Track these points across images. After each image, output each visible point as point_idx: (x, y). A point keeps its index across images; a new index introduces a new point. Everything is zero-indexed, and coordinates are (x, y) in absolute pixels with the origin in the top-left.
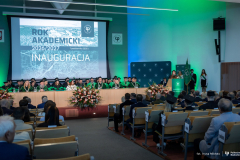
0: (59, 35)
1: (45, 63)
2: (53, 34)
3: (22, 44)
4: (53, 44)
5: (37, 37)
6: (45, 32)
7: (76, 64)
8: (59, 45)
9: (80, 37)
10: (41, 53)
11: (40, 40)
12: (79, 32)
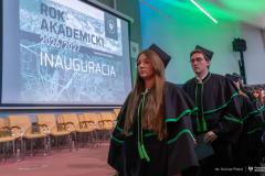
0: (79, 26)
1: (62, 71)
2: (71, 22)
3: (23, 27)
4: (72, 40)
5: (49, 19)
6: (60, 15)
7: (101, 80)
8: (79, 43)
9: (103, 36)
10: (55, 52)
11: (52, 27)
12: (103, 28)
